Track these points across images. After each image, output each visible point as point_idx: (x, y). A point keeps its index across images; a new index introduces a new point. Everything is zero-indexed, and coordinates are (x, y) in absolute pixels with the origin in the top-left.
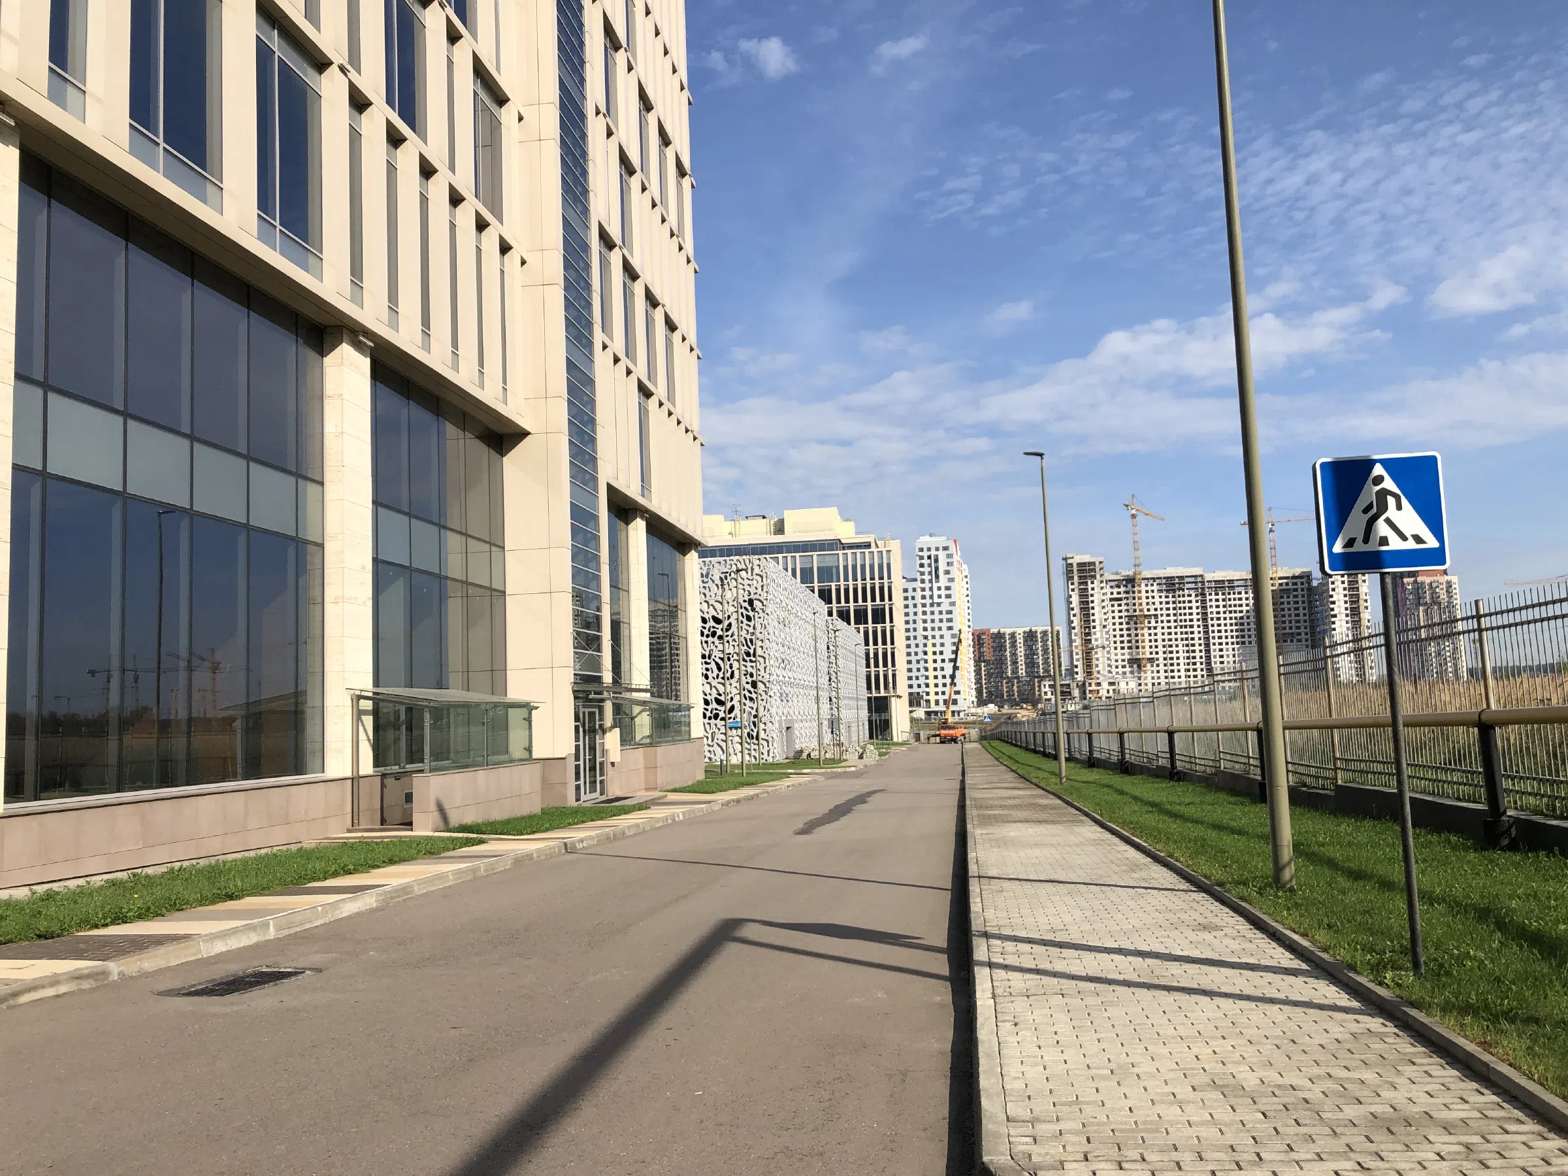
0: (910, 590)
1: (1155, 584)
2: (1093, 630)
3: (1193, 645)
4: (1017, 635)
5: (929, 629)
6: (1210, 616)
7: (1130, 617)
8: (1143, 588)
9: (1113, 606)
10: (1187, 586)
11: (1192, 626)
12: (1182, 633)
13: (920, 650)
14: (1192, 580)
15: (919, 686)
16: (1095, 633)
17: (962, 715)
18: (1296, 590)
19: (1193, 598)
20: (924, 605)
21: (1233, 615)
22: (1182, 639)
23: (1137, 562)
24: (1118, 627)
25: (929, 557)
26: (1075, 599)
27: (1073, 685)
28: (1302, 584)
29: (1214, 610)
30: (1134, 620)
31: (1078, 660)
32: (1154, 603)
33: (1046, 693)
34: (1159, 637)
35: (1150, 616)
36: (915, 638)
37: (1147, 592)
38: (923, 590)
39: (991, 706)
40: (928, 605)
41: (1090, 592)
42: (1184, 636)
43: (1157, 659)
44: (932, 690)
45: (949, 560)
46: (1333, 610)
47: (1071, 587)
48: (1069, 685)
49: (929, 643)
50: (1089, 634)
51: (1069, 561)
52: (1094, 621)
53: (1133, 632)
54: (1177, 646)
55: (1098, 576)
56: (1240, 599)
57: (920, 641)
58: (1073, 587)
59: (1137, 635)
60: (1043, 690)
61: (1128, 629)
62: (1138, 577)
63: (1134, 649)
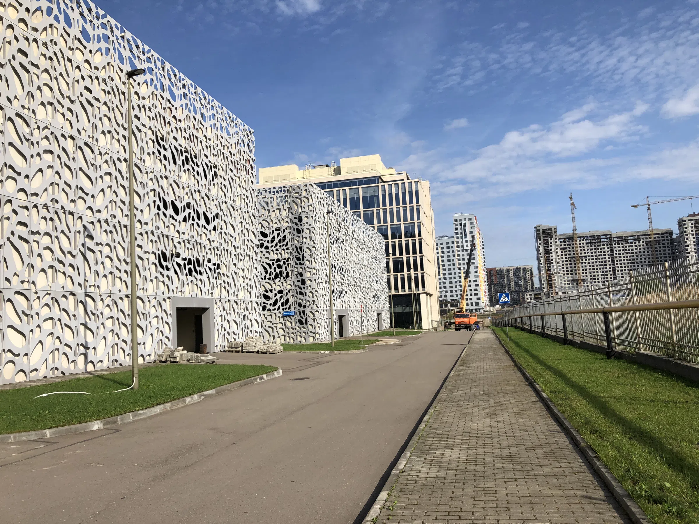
0: (450, 243)
1: (584, 240)
2: (552, 265)
3: (606, 272)
4: (510, 270)
5: (462, 264)
6: (615, 256)
7: (571, 258)
8: (578, 242)
9: (561, 252)
10: (602, 240)
11: (605, 262)
12: (600, 265)
13: (457, 276)
14: (604, 237)
15: (457, 296)
16: (553, 267)
17: (482, 311)
18: (664, 240)
19: (606, 246)
20: (458, 251)
21: (628, 255)
22: (600, 269)
23: (575, 229)
24: (565, 263)
25: (461, 224)
26: (541, 248)
27: (543, 294)
28: (667, 237)
29: (618, 252)
30: (574, 259)
31: (544, 281)
32: (584, 250)
33: (527, 299)
34: (588, 268)
35: (582, 257)
36: (454, 269)
37: (580, 244)
38: (458, 242)
39: (498, 306)
40: (461, 251)
41: (550, 244)
42: (601, 267)
43: (587, 279)
45: (472, 226)
46: (687, 250)
47: (539, 242)
48: (540, 294)
49: (462, 272)
50: (550, 267)
51: (538, 228)
52: (552, 260)
53: (573, 265)
54: (598, 272)
55: (554, 236)
56: (632, 246)
57: (457, 271)
59: (575, 267)
60: (526, 297)
61: (571, 264)
62: (575, 236)
63: (574, 275)
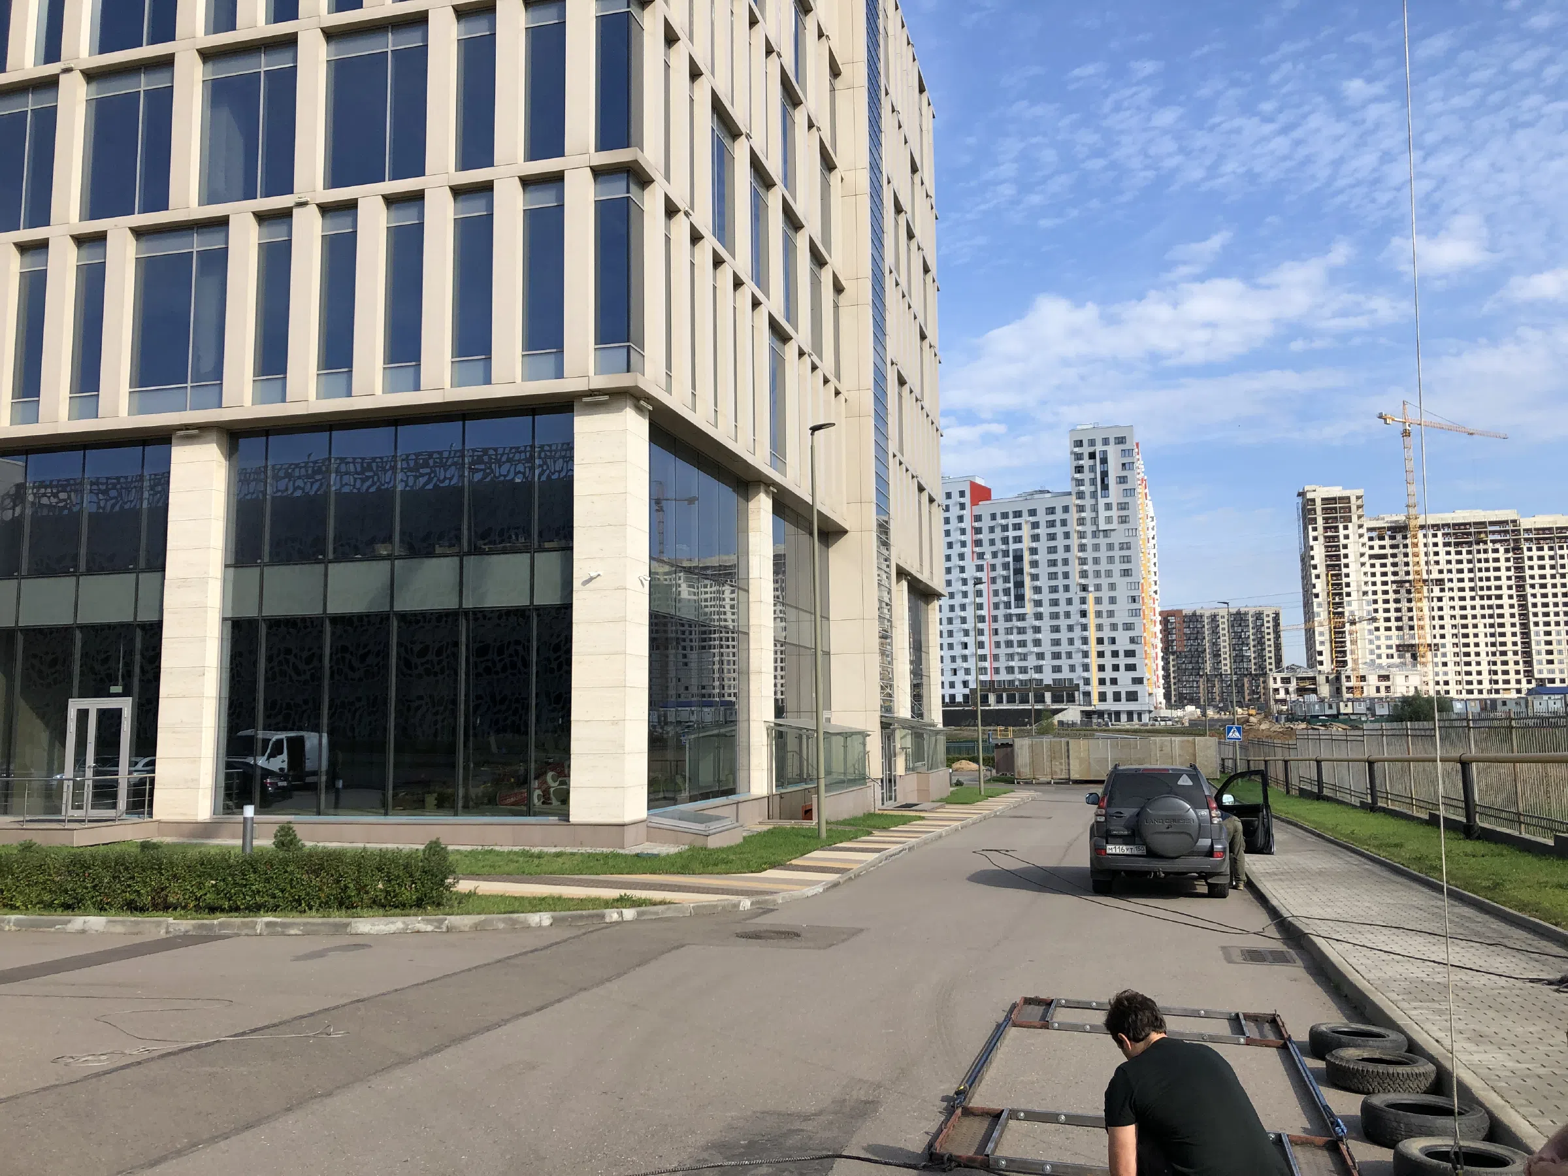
0: (1059, 510)
1: (1440, 534)
2: (1346, 599)
3: (1502, 625)
4: (1218, 618)
5: (1091, 574)
6: (1529, 581)
7: (1400, 583)
8: (1421, 540)
9: (1373, 566)
10: (1491, 537)
11: (1499, 597)
12: (1483, 607)
13: (1075, 608)
14: (1500, 527)
15: (1072, 668)
16: (1349, 604)
17: (1146, 718)
19: (1501, 555)
20: (1082, 535)
22: (1483, 617)
23: (1411, 501)
24: (1380, 596)
25: (1092, 456)
26: (1319, 552)
27: (1321, 679)
29: (1537, 572)
30: (1408, 588)
31: (1321, 643)
32: (1437, 563)
33: (1276, 690)
34: (1447, 612)
35: (1431, 581)
36: (1067, 588)
37: (1427, 545)
38: (1081, 509)
39: (1190, 708)
40: (1089, 535)
41: (1343, 541)
42: (1487, 612)
43: (1444, 646)
44: (1095, 675)
45: (1125, 460)
47: (1312, 534)
48: (1314, 678)
49: (1091, 598)
50: (1340, 604)
51: (1309, 497)
52: (1348, 585)
53: (1404, 605)
54: (1475, 626)
55: (1354, 518)
57: (1076, 594)
58: (1315, 534)
59: (1410, 610)
60: (1272, 686)
61: (1397, 601)
62: (1413, 523)
63: (1406, 631)
